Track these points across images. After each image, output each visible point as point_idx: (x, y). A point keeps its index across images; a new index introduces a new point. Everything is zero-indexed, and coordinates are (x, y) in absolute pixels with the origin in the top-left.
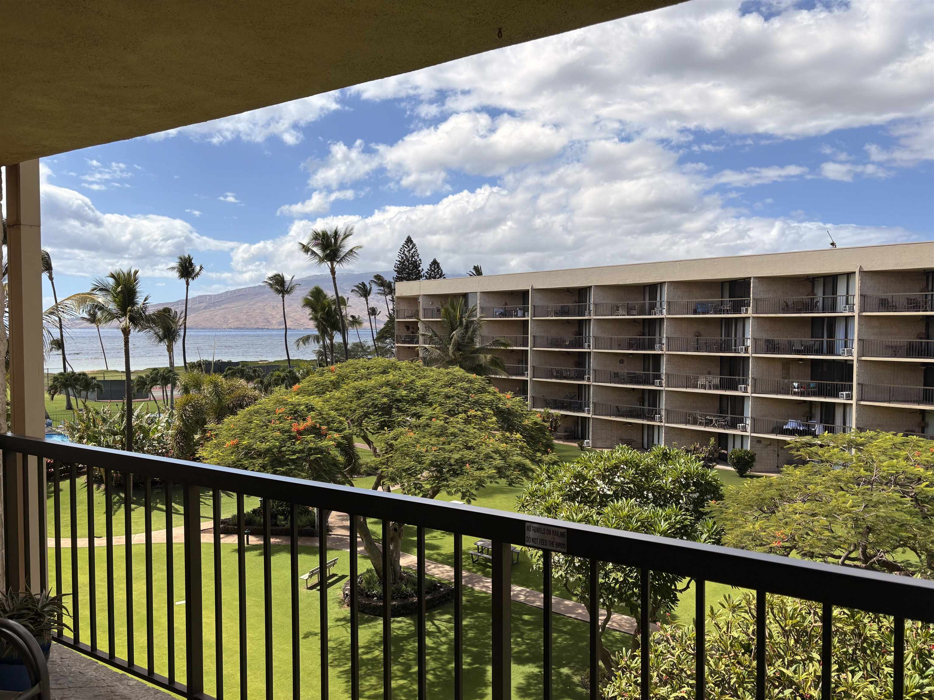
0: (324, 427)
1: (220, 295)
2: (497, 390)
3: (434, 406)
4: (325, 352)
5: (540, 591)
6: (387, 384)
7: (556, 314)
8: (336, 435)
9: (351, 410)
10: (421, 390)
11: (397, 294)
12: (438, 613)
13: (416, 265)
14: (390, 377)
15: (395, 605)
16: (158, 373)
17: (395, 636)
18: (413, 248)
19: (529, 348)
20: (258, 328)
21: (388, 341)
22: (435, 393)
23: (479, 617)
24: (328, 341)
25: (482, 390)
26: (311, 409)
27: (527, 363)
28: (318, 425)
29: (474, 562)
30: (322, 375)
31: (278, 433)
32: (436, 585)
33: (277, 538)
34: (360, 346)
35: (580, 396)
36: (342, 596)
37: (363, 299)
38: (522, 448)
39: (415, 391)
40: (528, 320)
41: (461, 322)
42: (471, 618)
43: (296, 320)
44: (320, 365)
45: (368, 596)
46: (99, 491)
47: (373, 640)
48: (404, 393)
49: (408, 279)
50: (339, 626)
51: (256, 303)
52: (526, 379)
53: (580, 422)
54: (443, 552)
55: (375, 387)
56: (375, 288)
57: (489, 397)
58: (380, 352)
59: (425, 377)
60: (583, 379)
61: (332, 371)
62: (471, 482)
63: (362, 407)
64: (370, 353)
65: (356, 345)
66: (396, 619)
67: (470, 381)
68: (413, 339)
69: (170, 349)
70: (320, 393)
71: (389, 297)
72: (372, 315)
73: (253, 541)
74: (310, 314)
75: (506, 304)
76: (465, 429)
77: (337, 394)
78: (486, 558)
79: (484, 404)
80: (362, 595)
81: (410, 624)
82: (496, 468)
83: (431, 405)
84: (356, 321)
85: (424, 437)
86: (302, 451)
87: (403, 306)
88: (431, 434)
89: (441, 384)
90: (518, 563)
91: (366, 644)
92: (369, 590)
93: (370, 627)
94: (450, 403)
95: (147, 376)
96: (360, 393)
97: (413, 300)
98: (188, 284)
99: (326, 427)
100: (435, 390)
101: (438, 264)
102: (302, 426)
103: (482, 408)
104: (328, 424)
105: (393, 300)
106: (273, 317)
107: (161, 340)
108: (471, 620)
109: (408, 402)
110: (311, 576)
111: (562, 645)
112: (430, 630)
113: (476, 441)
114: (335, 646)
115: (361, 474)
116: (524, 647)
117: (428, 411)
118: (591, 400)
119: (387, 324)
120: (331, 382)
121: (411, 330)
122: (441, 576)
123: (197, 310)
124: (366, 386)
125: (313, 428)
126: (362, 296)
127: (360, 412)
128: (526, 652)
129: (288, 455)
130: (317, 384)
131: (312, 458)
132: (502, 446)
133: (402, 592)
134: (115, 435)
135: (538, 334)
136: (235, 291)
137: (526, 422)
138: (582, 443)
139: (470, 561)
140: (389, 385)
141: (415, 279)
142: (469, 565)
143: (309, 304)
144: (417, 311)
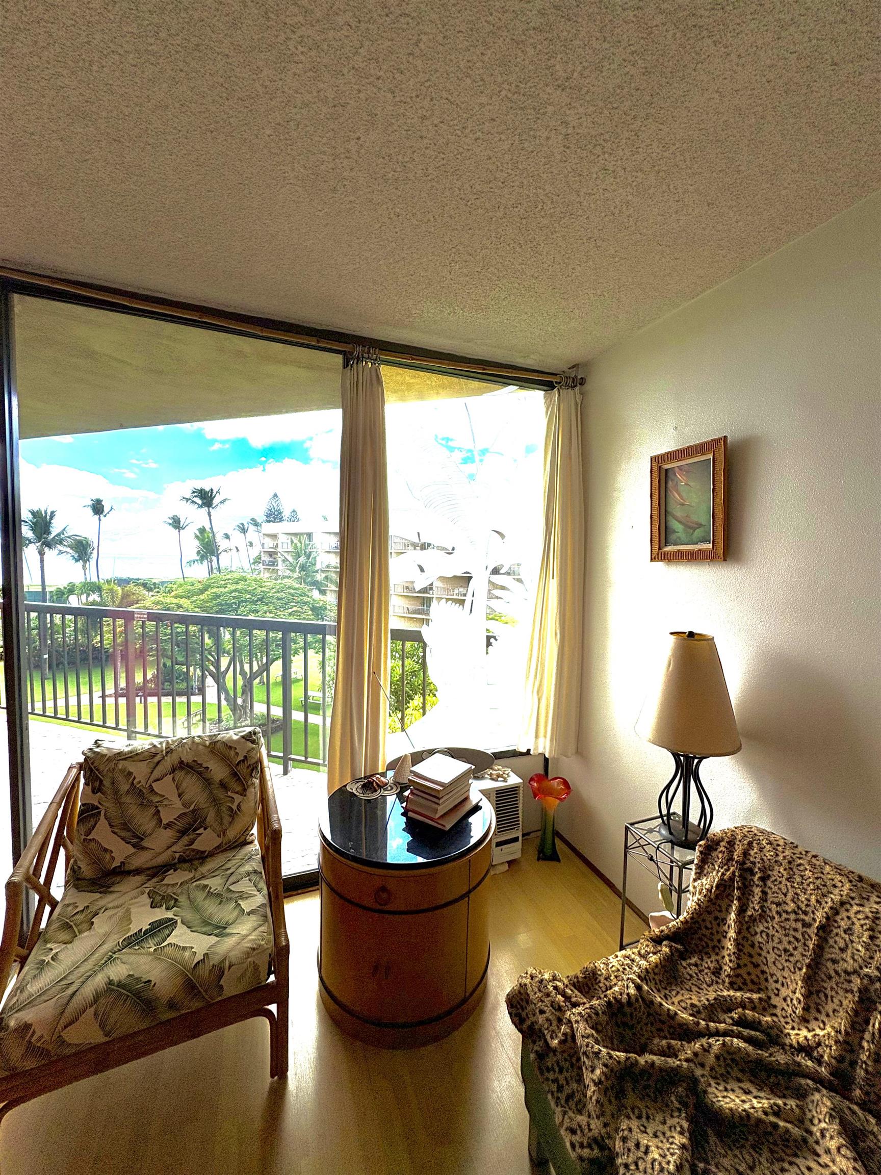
6: (237, 590)
10: (261, 595)
11: (266, 532)
13: (280, 512)
14: (239, 587)
16: (74, 585)
18: (278, 500)
21: (259, 565)
22: (270, 597)
39: (256, 595)
41: (305, 552)
49: (274, 521)
56: (251, 527)
67: (295, 589)
68: (274, 563)
69: (84, 567)
72: (249, 546)
87: (267, 540)
95: (65, 589)
97: (275, 536)
98: (100, 519)
101: (296, 512)
107: (77, 561)
120: (199, 589)
121: (273, 557)
126: (241, 533)
130: (189, 591)
141: (279, 522)
143: (197, 538)
144: (278, 544)
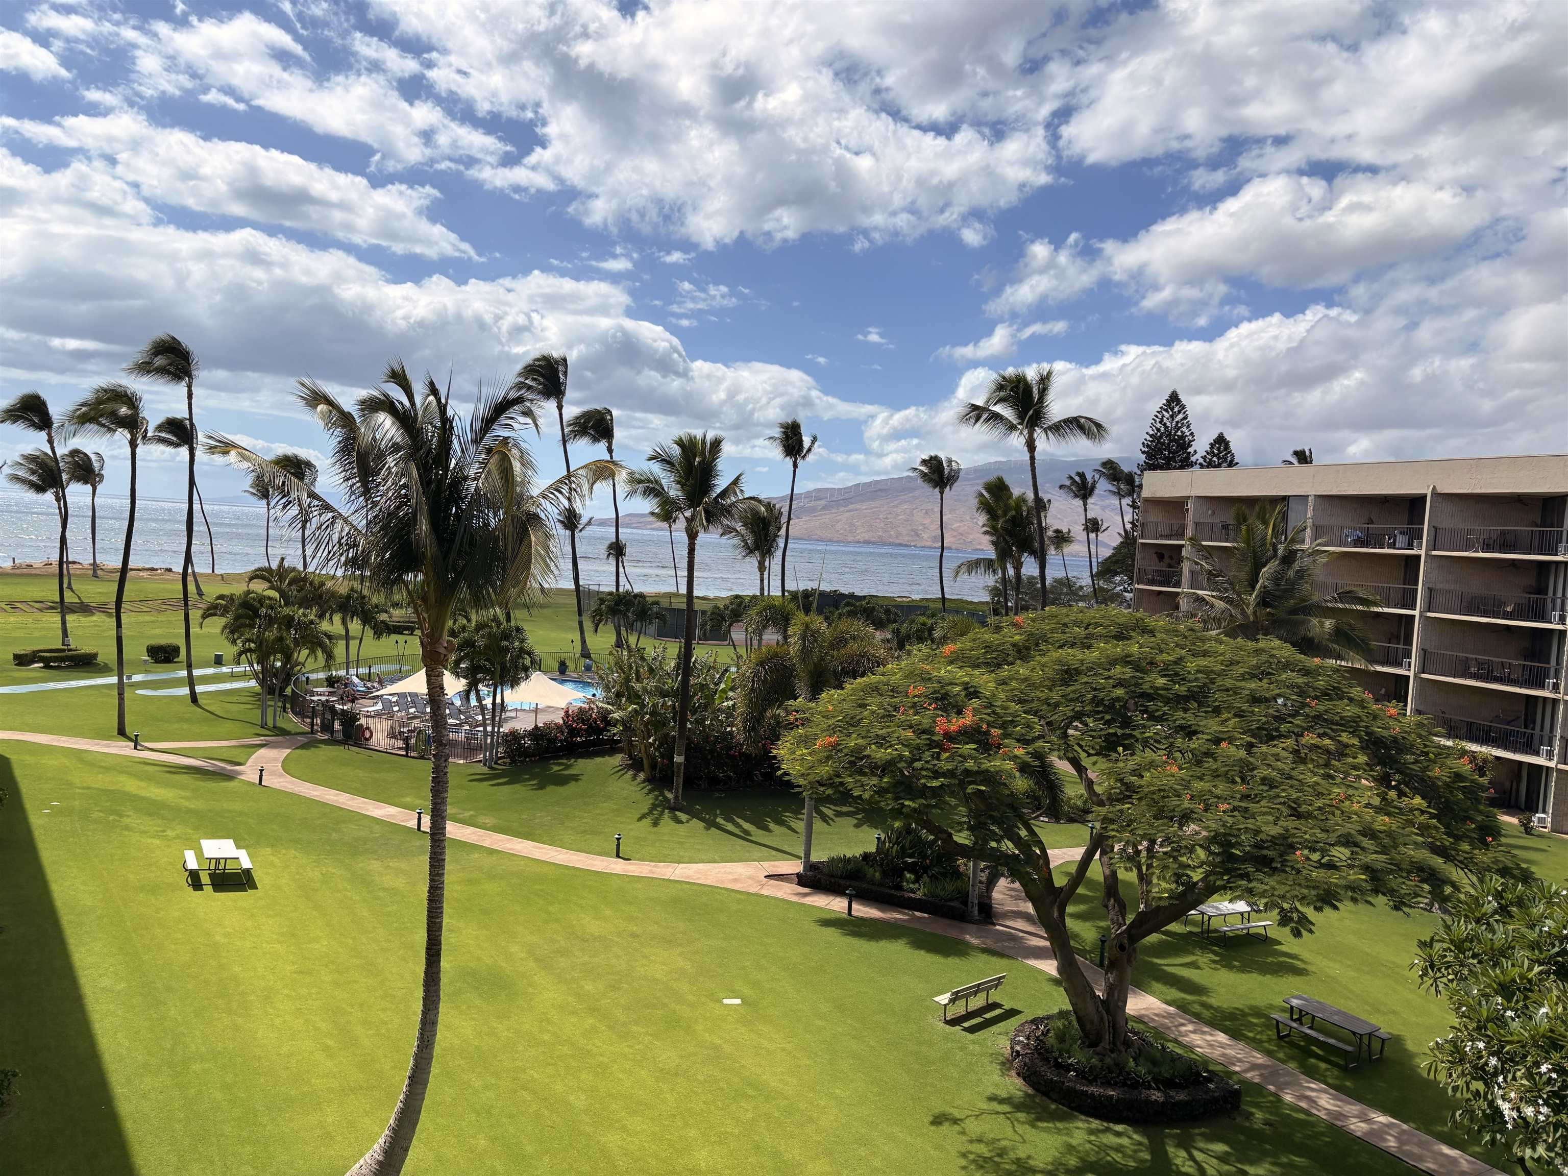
0: (995, 732)
1: (847, 490)
2: (1368, 696)
3: (1225, 716)
4: (1006, 590)
5: (1438, 1137)
6: (1126, 660)
7: (1487, 548)
8: (1019, 752)
9: (1049, 705)
10: (1196, 679)
11: (1146, 493)
12: (1201, 1134)
13: (1183, 444)
14: (1133, 648)
15: (1111, 1097)
16: (741, 603)
17: (1108, 1162)
18: (1179, 412)
19: (1416, 613)
20: (900, 545)
21: (1118, 578)
22: (1227, 690)
23: (1292, 1165)
24: (1011, 572)
25: (1335, 693)
26: (972, 693)
27: (1408, 641)
28: (985, 726)
29: (1281, 1038)
30: (998, 629)
31: (909, 734)
32: (1198, 1074)
33: (900, 913)
34: (1066, 583)
35: (1529, 720)
36: (1007, 1053)
37: (1079, 503)
38: (1424, 829)
40: (1419, 557)
41: (1275, 552)
42: (1274, 1164)
43: (960, 534)
44: (996, 613)
45: (1058, 1066)
46: (636, 782)
47: (1063, 1160)
48: (1161, 681)
49: (1167, 466)
50: (998, 1113)
51: (900, 503)
52: (1406, 673)
53: (1525, 773)
54: (1214, 1001)
55: (1100, 665)
56: (1103, 485)
57: (1350, 711)
58: (1101, 596)
59: (1205, 654)
60: (1542, 686)
61: (1016, 625)
62: (1305, 891)
63: (1072, 700)
64: (1083, 598)
65: (1057, 581)
66: (1111, 1125)
67: (1307, 672)
68: (1171, 577)
69: (762, 568)
70: (994, 665)
71: (1127, 501)
73: (858, 910)
74: (984, 526)
75: (1371, 522)
76: (1294, 773)
77: (1023, 670)
78: (1307, 1035)
79: (1338, 724)
80: (1047, 1060)
81: (1140, 1144)
82: (1366, 869)
83: (1217, 711)
84: (1061, 539)
85: (1201, 778)
86: (951, 774)
87: (1155, 517)
88: (1216, 775)
89: (1241, 671)
90: (1381, 1061)
91: (1050, 1167)
92: (1061, 1055)
93: (1059, 1131)
95: (726, 607)
96: (1068, 675)
97: (1176, 506)
98: (795, 466)
99: (1000, 732)
100: (1229, 683)
102: (955, 723)
103: (1333, 731)
104: (1003, 726)
105: (1134, 506)
106: (925, 528)
107: (750, 553)
108: (1275, 1169)
109: (1167, 701)
110: (953, 1001)
112: (1183, 1169)
113: (1319, 804)
114: (988, 1155)
117: (1213, 725)
118: (1558, 733)
119: (1118, 549)
120: (1014, 645)
121: (1167, 560)
122: (1207, 1051)
123: (812, 510)
124: (1082, 661)
125: (974, 730)
126: (1076, 496)
127: (1066, 710)
129: (924, 777)
130: (988, 647)
131: (970, 789)
132: (1382, 821)
133: (1128, 1073)
134: (664, 696)
135: (1439, 586)
136: (869, 484)
137: (1436, 772)
138: (1530, 821)
139: (1272, 1033)
140: (1129, 663)
141: (1180, 468)
142: (1270, 1040)
143: (985, 506)
144: (1183, 527)
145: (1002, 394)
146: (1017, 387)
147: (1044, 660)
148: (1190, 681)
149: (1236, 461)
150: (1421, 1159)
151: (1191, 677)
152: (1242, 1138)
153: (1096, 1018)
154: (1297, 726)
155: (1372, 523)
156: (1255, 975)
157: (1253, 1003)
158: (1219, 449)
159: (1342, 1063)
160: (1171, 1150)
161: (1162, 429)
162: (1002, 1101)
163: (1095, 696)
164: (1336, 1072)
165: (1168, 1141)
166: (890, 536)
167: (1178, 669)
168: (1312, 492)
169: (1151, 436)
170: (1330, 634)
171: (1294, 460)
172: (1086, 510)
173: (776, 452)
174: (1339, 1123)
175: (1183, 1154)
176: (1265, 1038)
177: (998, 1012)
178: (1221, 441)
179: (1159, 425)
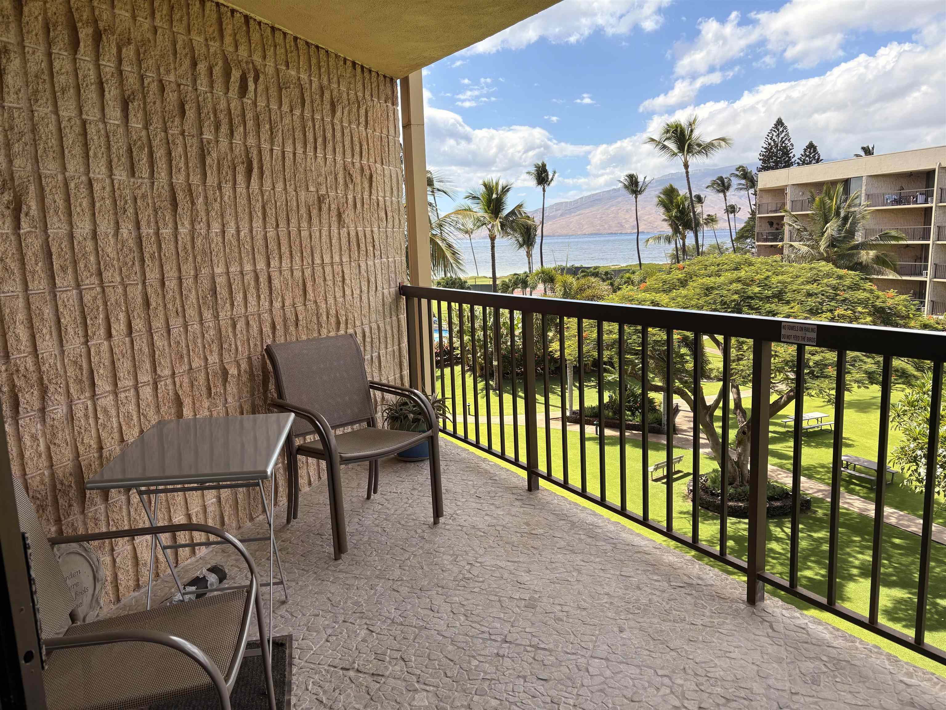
1: (576, 201)
2: (876, 287)
3: (792, 305)
5: (919, 517)
6: (738, 280)
13: (786, 152)
14: (743, 273)
15: (741, 506)
16: (518, 278)
19: (930, 242)
21: (748, 241)
22: (794, 291)
24: (681, 242)
25: (855, 287)
27: (926, 260)
30: (670, 272)
32: (787, 493)
34: (717, 247)
36: (686, 492)
37: (721, 196)
39: (770, 287)
40: (931, 208)
41: (838, 214)
43: (650, 223)
45: (713, 494)
48: (757, 289)
50: (682, 518)
51: (609, 207)
52: (925, 279)
55: (725, 284)
56: (735, 182)
57: (861, 295)
59: (783, 273)
61: (680, 269)
67: (840, 277)
68: (777, 236)
70: (668, 290)
71: (752, 191)
72: (731, 213)
74: (663, 216)
77: (683, 292)
78: (851, 474)
79: (856, 303)
80: (707, 492)
82: (866, 372)
83: (788, 302)
84: (711, 220)
87: (767, 199)
89: (802, 280)
90: (892, 484)
92: (714, 489)
94: (811, 302)
95: (510, 281)
96: (708, 290)
97: (780, 192)
98: (544, 190)
100: (794, 287)
101: (815, 148)
103: (853, 307)
105: (755, 194)
106: (626, 221)
107: (521, 246)
109: (761, 299)
110: (656, 469)
111: (941, 575)
112: (779, 536)
115: (711, 379)
116: (891, 570)
117: (785, 310)
119: (748, 223)
120: (678, 280)
121: (775, 226)
123: (554, 217)
124: (715, 283)
128: (894, 575)
130: (664, 282)
136: (589, 197)
140: (740, 281)
141: (784, 167)
142: (829, 478)
143: (662, 203)
144: (784, 204)
145: (668, 135)
146: (676, 130)
147: (695, 285)
148: (774, 288)
149: (821, 158)
150: (909, 526)
151: (774, 286)
152: (811, 521)
153: (732, 471)
154: (833, 306)
155: (903, 189)
156: (823, 449)
157: (821, 462)
158: (810, 152)
159: (869, 486)
160: (772, 528)
161: (773, 144)
162: (685, 513)
163: (722, 300)
164: (865, 490)
165: (771, 525)
166: (605, 229)
167: (766, 282)
168: (865, 174)
169: (765, 148)
170: (873, 259)
171: (862, 153)
172: (726, 200)
173: (532, 182)
174: (865, 513)
175: (778, 529)
176: (826, 477)
177: (681, 474)
178: (811, 147)
179: (770, 141)
